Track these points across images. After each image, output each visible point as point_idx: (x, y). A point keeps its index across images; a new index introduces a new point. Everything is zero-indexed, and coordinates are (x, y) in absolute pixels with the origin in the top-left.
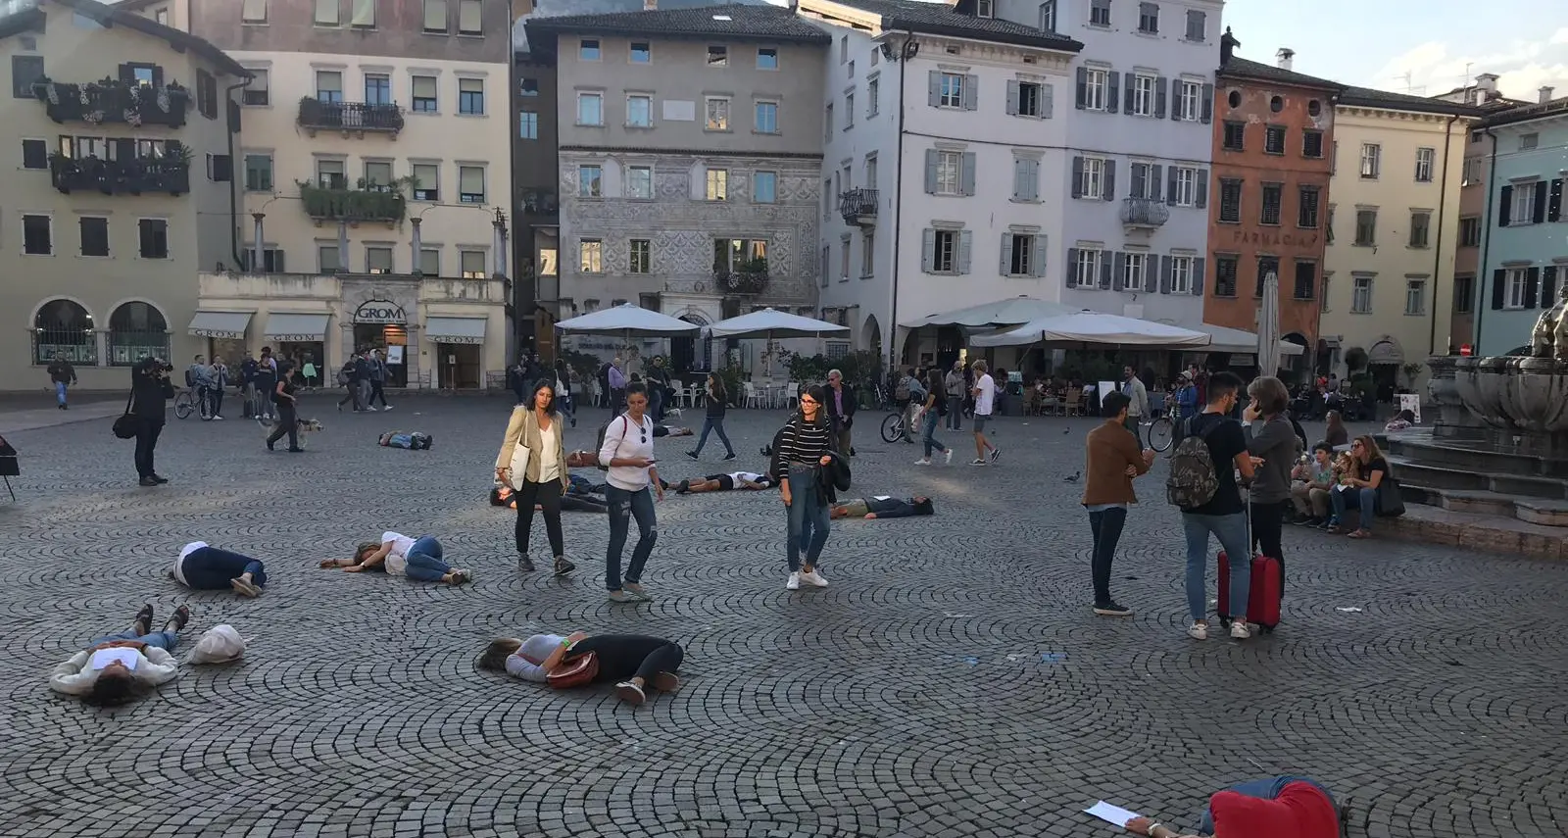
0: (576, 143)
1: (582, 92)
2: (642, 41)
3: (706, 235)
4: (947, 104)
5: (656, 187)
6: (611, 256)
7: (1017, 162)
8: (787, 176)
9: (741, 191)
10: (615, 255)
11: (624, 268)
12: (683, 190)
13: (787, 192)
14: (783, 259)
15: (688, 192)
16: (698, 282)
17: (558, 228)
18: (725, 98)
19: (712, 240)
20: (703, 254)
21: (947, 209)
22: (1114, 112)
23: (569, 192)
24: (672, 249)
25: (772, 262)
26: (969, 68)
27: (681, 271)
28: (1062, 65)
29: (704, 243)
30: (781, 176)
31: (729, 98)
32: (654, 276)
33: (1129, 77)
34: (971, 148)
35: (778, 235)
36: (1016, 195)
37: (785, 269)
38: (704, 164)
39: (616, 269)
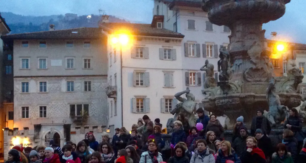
0: (20, 75)
1: (22, 58)
2: (43, 41)
3: (66, 103)
4: (138, 57)
5: (49, 88)
6: (32, 112)
7: (165, 75)
8: (95, 82)
9: (79, 88)
10: (34, 112)
11: (37, 116)
12: (58, 89)
13: (95, 88)
14: (94, 110)
15: (60, 89)
16: (64, 119)
17: (13, 104)
18: (72, 58)
19: (69, 105)
20: (66, 110)
21: (140, 91)
22: (199, 57)
23: (17, 92)
24: (54, 109)
25: (91, 111)
26: (145, 45)
27: (58, 116)
28: (178, 43)
29: (66, 106)
30: (93, 82)
31: (74, 58)
32: (48, 118)
33: (203, 45)
34: (148, 71)
35: (92, 102)
36: (165, 85)
37: (95, 113)
38: (65, 80)
39: (34, 116)
